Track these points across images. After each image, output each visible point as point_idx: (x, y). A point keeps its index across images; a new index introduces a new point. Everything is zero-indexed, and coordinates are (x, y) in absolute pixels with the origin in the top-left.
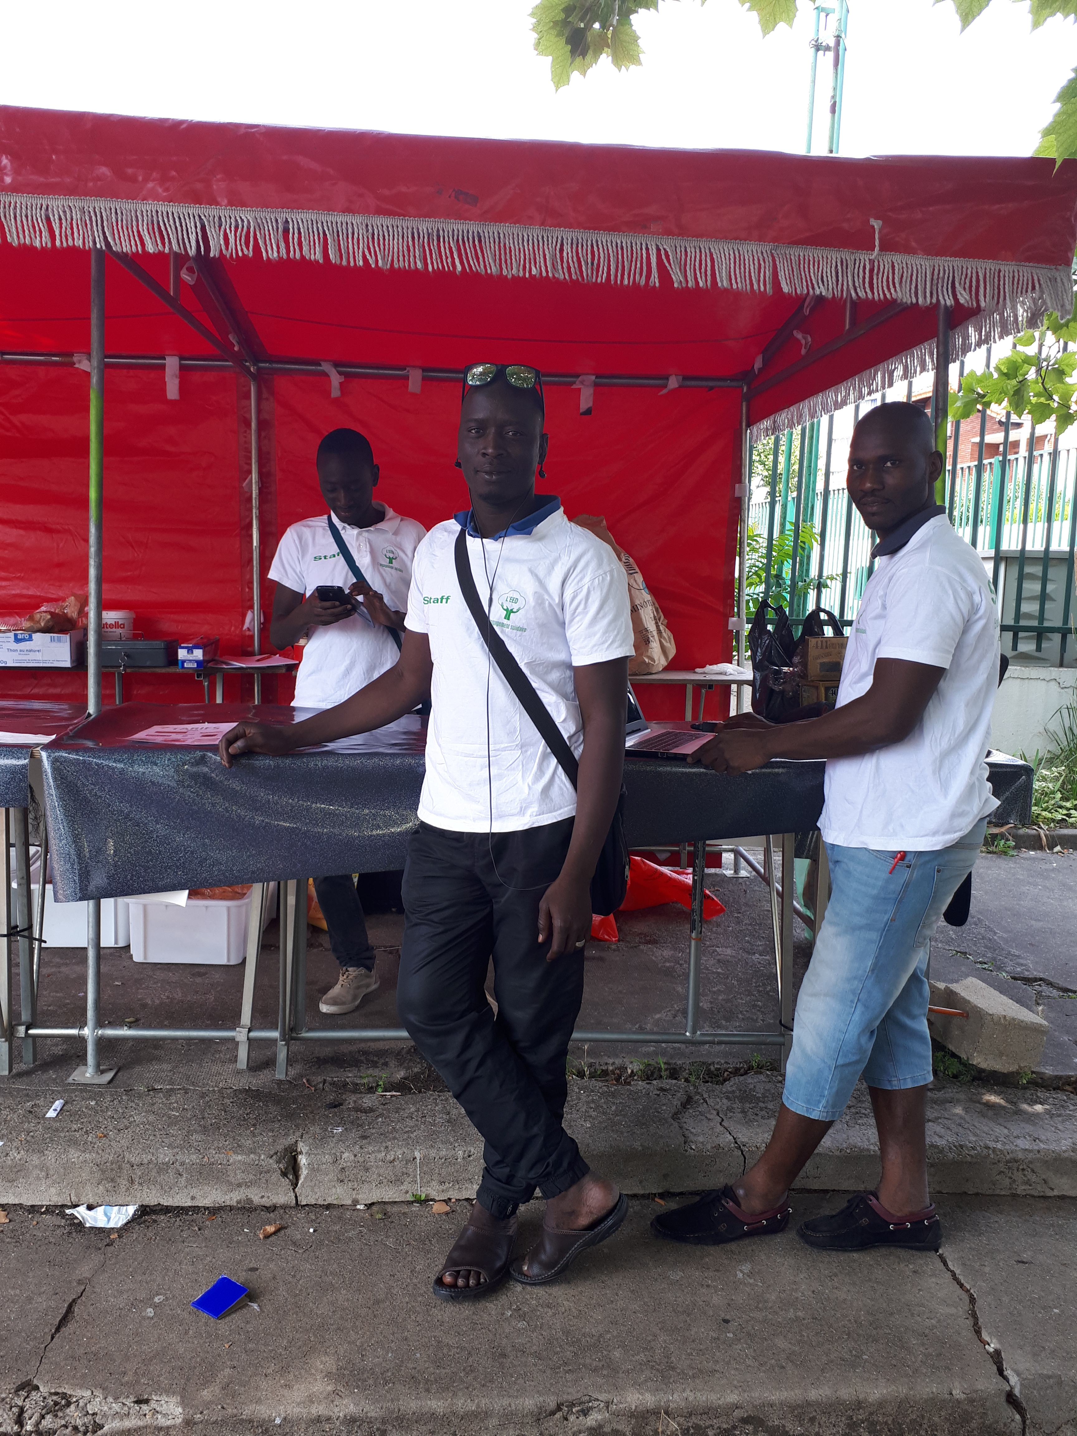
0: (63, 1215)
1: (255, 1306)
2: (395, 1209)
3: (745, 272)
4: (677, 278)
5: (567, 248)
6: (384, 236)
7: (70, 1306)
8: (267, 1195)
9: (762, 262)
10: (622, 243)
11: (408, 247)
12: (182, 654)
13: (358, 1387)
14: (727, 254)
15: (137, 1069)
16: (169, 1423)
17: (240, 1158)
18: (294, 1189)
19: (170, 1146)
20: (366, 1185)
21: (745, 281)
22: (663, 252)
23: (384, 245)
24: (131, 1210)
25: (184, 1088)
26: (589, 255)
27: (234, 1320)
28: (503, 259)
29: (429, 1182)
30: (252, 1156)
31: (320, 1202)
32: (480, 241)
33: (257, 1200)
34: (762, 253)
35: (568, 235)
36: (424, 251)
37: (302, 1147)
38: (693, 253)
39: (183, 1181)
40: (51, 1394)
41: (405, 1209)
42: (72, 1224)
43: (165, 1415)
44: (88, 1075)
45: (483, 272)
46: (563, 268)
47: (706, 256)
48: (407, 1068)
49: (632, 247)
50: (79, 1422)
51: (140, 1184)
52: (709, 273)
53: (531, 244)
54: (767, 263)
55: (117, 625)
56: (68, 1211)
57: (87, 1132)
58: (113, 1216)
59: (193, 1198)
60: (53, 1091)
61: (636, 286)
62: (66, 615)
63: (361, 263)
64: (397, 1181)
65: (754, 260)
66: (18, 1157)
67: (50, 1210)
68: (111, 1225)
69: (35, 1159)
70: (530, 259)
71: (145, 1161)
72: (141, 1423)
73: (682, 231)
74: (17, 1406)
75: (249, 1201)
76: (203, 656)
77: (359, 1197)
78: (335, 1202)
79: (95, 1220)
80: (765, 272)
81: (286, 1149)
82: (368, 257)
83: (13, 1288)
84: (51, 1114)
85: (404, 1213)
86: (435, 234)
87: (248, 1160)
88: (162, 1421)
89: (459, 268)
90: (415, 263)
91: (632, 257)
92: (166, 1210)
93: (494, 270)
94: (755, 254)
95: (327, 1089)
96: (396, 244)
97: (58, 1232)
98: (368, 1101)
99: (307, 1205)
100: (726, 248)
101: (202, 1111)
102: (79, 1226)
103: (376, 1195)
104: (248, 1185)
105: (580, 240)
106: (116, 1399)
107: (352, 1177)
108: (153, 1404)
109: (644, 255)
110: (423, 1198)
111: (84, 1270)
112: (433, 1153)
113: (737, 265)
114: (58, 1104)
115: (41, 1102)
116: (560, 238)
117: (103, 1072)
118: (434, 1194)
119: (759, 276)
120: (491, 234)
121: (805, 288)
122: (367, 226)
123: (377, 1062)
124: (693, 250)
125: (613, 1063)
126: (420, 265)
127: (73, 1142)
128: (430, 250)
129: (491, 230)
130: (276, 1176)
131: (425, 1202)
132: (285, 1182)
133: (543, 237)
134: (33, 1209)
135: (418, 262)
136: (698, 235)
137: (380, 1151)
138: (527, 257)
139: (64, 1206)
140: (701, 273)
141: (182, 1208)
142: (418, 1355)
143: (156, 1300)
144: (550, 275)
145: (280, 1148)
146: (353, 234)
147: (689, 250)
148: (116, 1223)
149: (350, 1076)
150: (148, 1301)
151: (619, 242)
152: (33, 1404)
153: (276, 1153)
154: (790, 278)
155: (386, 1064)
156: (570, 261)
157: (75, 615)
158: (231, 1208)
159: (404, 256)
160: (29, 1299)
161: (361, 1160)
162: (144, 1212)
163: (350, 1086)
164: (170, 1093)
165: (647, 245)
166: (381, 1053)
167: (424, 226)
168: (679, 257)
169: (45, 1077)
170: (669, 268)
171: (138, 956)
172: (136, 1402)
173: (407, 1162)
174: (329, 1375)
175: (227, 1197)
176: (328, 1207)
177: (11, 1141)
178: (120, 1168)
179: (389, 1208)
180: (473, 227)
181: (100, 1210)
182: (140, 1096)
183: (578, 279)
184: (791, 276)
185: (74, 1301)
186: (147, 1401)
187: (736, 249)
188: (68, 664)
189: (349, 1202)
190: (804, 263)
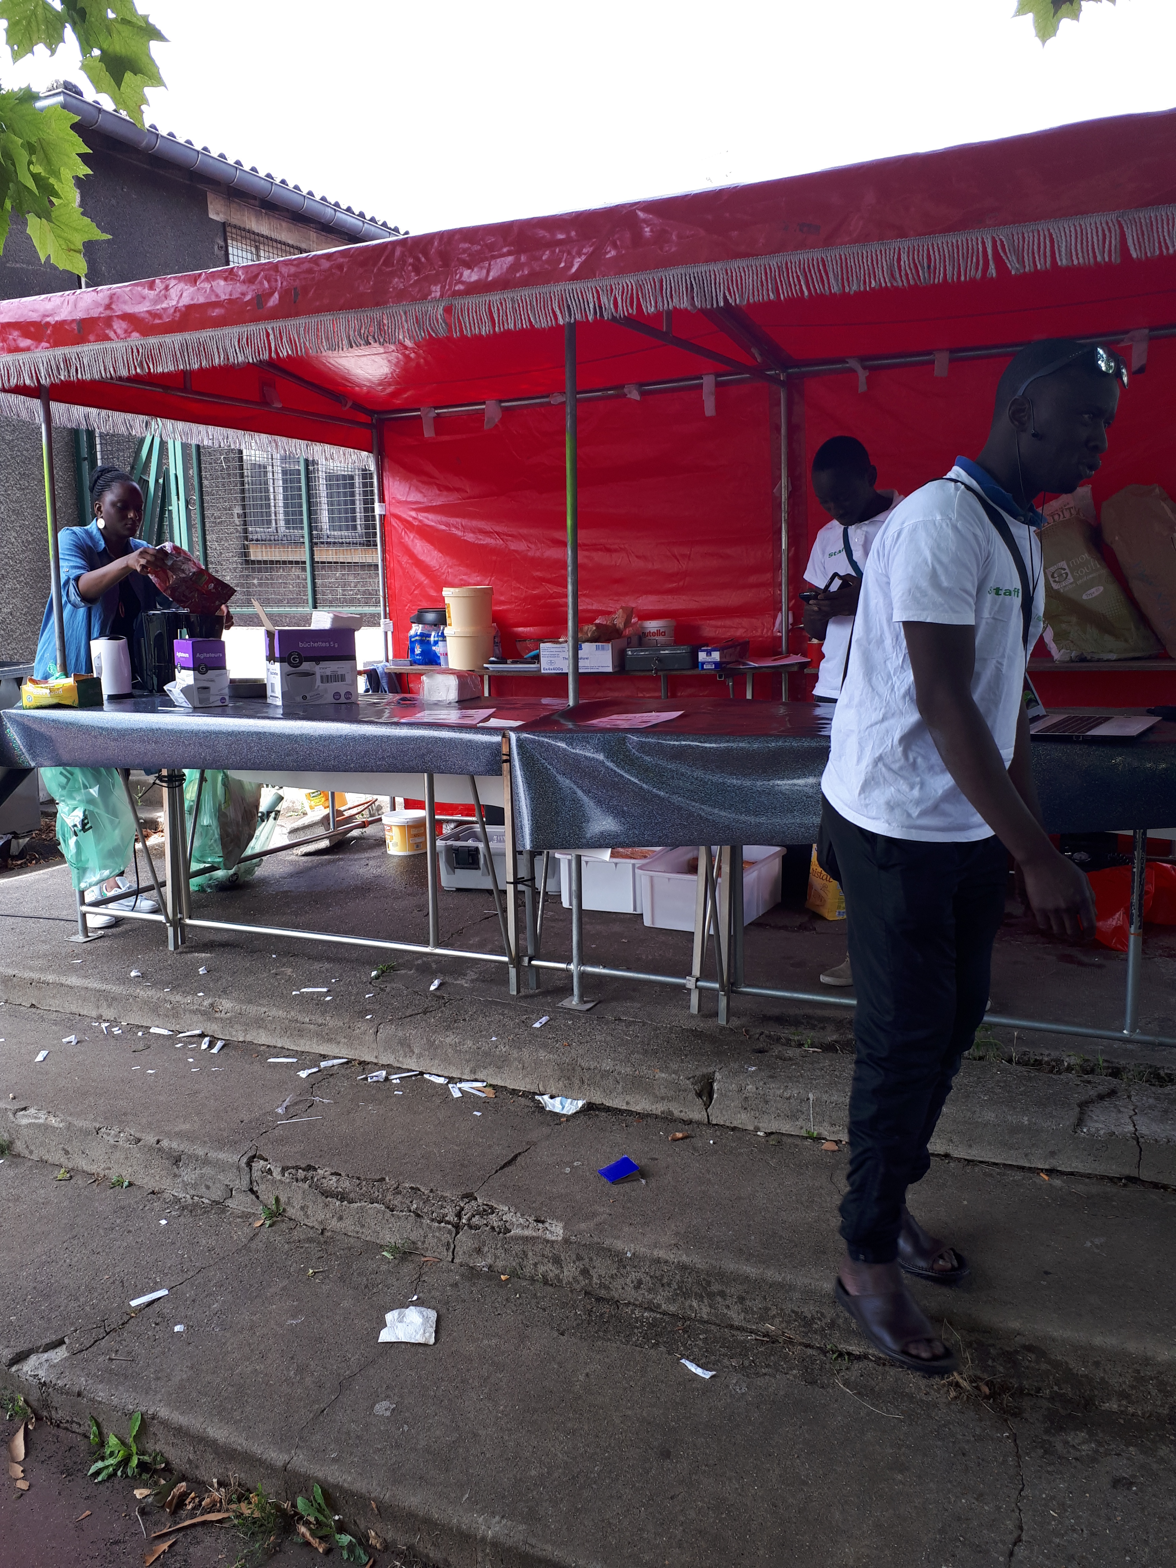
0: (533, 1100)
1: (643, 1181)
2: (790, 1140)
3: (1087, 246)
4: (1013, 266)
5: (904, 257)
6: (741, 276)
7: (516, 1157)
8: (684, 1110)
9: (1107, 232)
10: (957, 241)
11: (762, 282)
12: (702, 656)
13: (695, 1246)
14: (1068, 232)
15: (614, 1004)
16: (553, 1238)
17: (663, 1075)
18: (706, 1109)
19: (614, 1059)
20: (766, 1117)
21: (1088, 254)
22: (998, 243)
23: (742, 284)
24: (580, 1103)
25: (643, 1022)
26: (925, 260)
27: (625, 1187)
28: (845, 277)
29: (820, 1122)
30: (673, 1075)
31: (728, 1124)
32: (824, 265)
33: (676, 1113)
34: (1107, 223)
35: (905, 244)
36: (776, 283)
37: (718, 1076)
38: (1031, 238)
39: (620, 1087)
40: (484, 1204)
41: (798, 1142)
42: (538, 1107)
43: (551, 1232)
44: (574, 1003)
45: (828, 293)
46: (901, 276)
47: (1045, 239)
48: (841, 1034)
49: (967, 243)
50: (495, 1224)
51: (589, 1085)
52: (1048, 253)
53: (870, 260)
54: (1113, 232)
55: (658, 633)
56: (536, 1097)
57: (557, 1041)
58: (567, 1105)
59: (628, 1103)
60: (545, 1011)
61: (973, 280)
62: (615, 625)
63: (722, 304)
64: (793, 1116)
65: (1097, 232)
66: (504, 1050)
67: (525, 1094)
68: (564, 1112)
69: (515, 1054)
70: (869, 274)
71: (592, 1067)
72: (534, 1234)
73: (1021, 218)
74: (459, 1206)
75: (671, 1113)
76: (720, 658)
77: (761, 1125)
78: (740, 1126)
79: (554, 1106)
80: (1110, 242)
81: (703, 1076)
82: (729, 297)
83: (482, 1138)
84: (537, 1025)
85: (797, 1145)
86: (784, 266)
87: (669, 1078)
88: (549, 1236)
89: (806, 293)
90: (768, 295)
91: (968, 253)
92: (608, 1109)
93: (835, 289)
94: (1098, 225)
95: (761, 1039)
96: (749, 282)
97: (526, 1110)
98: (790, 1053)
99: (717, 1125)
100: (1066, 226)
101: (650, 1040)
102: (541, 1108)
103: (774, 1126)
104: (670, 1099)
105: (916, 247)
106: (522, 1215)
107: (754, 1106)
108: (547, 1225)
109: (981, 249)
110: (815, 1135)
111: (534, 1136)
112: (825, 1097)
113: (1079, 240)
114: (544, 1019)
115: (534, 1017)
116: (897, 249)
117: (585, 1002)
118: (825, 1134)
119: (1104, 247)
120: (833, 257)
121: (1157, 249)
122: (726, 270)
123: (816, 1026)
124: (1031, 234)
125: (1049, 1055)
126: (772, 296)
127: (544, 1046)
128: (781, 281)
129: (832, 255)
130: (692, 1096)
131: (819, 1139)
132: (699, 1101)
133: (881, 251)
134: (514, 1092)
135: (771, 294)
136: (1037, 218)
137: (779, 1088)
138: (867, 272)
139: (535, 1094)
140: (1039, 256)
141: (620, 1110)
142: (753, 1238)
143: (575, 1164)
144: (889, 285)
145: (698, 1073)
146: (715, 279)
147: (1026, 235)
148: (568, 1111)
149: (785, 1033)
150: (569, 1164)
151: (954, 241)
152: (469, 1208)
153: (694, 1077)
154: (1139, 242)
155: (823, 1028)
156: (907, 268)
157: (621, 626)
158: (657, 1117)
159: (758, 291)
160: (490, 1147)
161: (762, 1093)
162: (590, 1108)
163: (783, 1040)
164: (631, 1023)
165: (983, 239)
166: (823, 1020)
167: (774, 261)
168: (1016, 244)
169: (543, 1000)
170: (1004, 257)
171: (647, 922)
172: (535, 1221)
173: (802, 1101)
174: (677, 1234)
175: (654, 1107)
176: (734, 1129)
177: (502, 1038)
178: (573, 1069)
179: (784, 1139)
180: (817, 254)
181: (558, 1099)
182: (607, 1023)
183: (916, 283)
184: (1141, 240)
185: (520, 1154)
186: (543, 1222)
187: (1077, 224)
188: (610, 669)
189: (752, 1128)
190: (1157, 224)
